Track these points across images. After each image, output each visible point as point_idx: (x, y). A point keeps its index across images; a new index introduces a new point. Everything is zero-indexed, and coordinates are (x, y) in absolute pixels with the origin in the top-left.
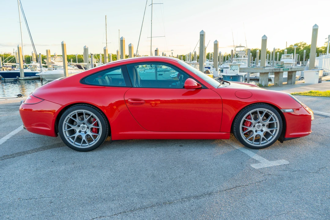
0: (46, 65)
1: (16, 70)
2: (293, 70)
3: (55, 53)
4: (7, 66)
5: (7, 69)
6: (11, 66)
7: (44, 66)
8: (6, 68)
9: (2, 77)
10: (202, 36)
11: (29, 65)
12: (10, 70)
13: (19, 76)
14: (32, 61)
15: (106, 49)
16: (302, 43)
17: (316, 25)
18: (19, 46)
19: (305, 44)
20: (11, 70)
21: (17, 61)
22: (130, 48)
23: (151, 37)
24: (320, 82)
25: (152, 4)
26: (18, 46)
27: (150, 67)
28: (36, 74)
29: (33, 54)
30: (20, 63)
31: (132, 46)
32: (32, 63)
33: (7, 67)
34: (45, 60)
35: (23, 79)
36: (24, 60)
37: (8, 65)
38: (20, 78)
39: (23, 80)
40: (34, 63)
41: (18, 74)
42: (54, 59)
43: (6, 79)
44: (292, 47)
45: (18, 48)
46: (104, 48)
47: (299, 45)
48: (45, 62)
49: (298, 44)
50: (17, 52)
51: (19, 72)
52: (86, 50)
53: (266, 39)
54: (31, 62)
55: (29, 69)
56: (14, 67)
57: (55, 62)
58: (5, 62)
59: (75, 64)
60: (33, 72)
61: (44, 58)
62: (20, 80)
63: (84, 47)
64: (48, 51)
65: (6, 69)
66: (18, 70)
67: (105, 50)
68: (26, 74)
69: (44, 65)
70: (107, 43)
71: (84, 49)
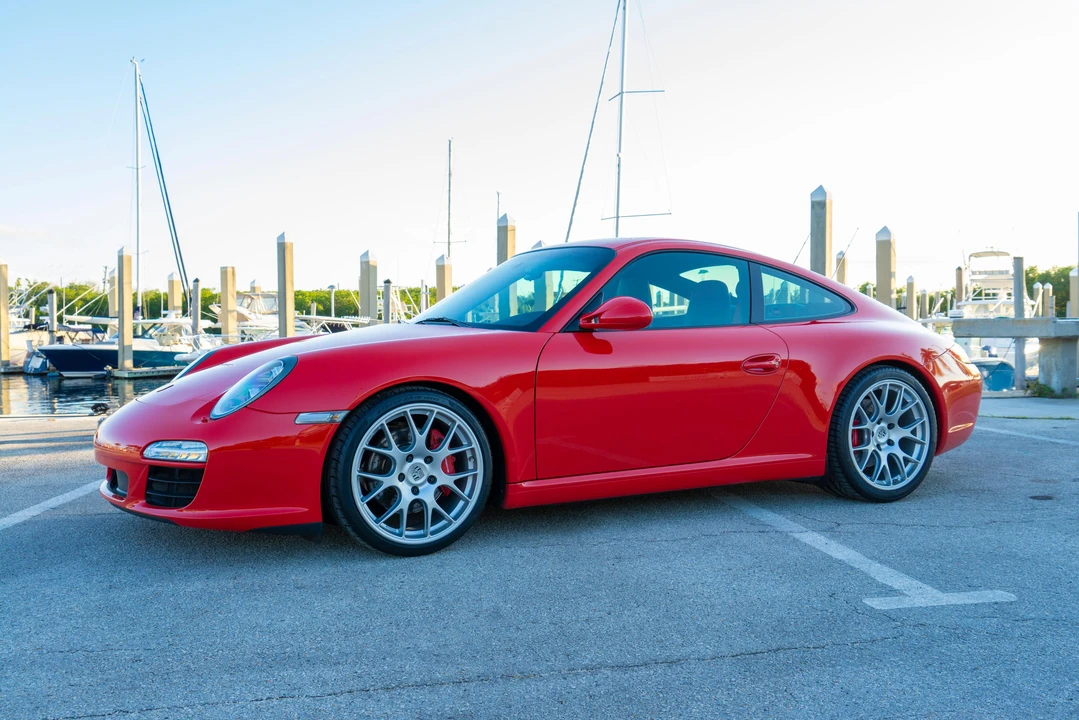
0: (218, 325)
1: (106, 343)
3: (254, 282)
4: (76, 326)
5: (77, 338)
6: (90, 327)
7: (209, 331)
8: (72, 334)
9: (52, 368)
11: (155, 324)
12: (86, 341)
13: (115, 366)
14: (166, 308)
15: (446, 262)
18: (125, 253)
20: (89, 340)
21: (114, 308)
23: (618, 216)
25: (621, 93)
26: (121, 251)
28: (177, 358)
29: (171, 283)
30: (120, 316)
32: (165, 316)
33: (77, 331)
34: (214, 308)
35: (126, 375)
36: (140, 305)
37: (79, 323)
38: (117, 373)
39: (125, 378)
40: (173, 318)
41: (111, 357)
42: (246, 305)
43: (66, 374)
45: (121, 258)
46: (436, 261)
48: (212, 312)
50: (116, 274)
51: (115, 347)
52: (368, 270)
54: (163, 312)
55: (151, 337)
56: (101, 332)
57: (252, 316)
58: (70, 311)
59: (325, 320)
60: (166, 349)
61: (209, 299)
62: (117, 378)
63: (362, 257)
64: (230, 270)
65: (72, 339)
66: (113, 343)
67: (441, 270)
68: (140, 358)
69: (208, 324)
70: (449, 243)
71: (361, 263)
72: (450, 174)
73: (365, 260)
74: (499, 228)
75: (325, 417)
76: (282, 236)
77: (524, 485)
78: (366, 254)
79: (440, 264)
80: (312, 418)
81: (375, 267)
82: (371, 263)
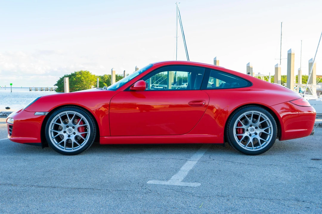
73: (248, 65)
74: (288, 54)
75: (42, 113)
76: (215, 58)
77: (105, 137)
79: (277, 67)
80: (38, 114)
82: (250, 67)
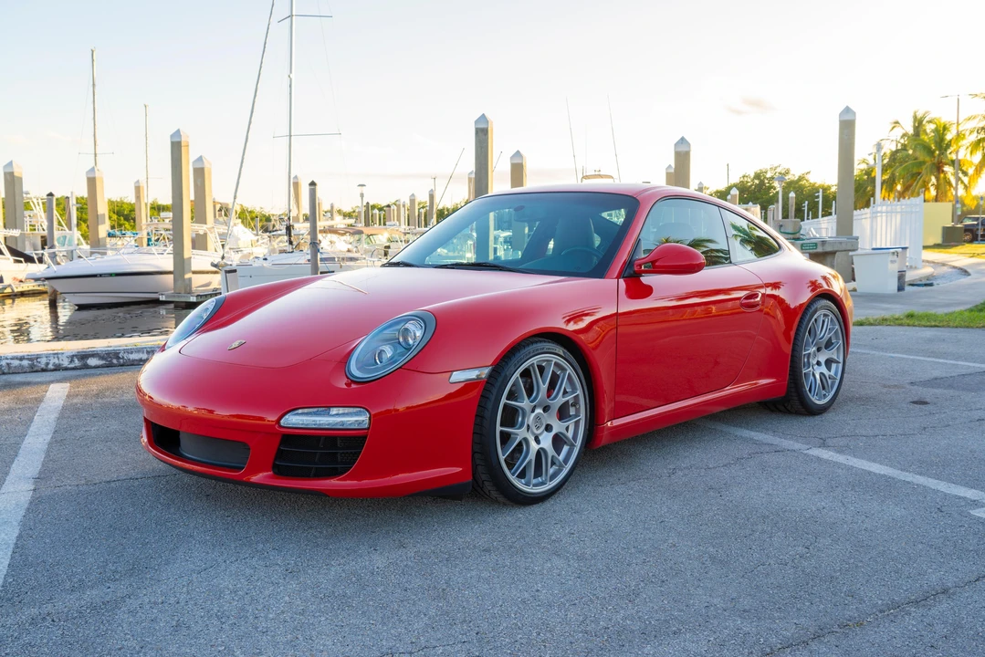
2: (828, 249)
10: (482, 134)
15: (97, 176)
16: (778, 170)
17: (847, 110)
19: (787, 172)
22: (200, 173)
23: (291, 136)
24: (900, 288)
25: (291, 16)
27: (287, 244)
31: (206, 166)
44: (747, 182)
46: (87, 173)
47: (769, 175)
49: (766, 172)
52: (12, 182)
53: (687, 150)
63: (5, 167)
67: (92, 182)
70: (95, 155)
71: (5, 174)
72: (94, 84)
73: (9, 170)
74: (173, 143)
78: (10, 164)
79: (91, 176)
81: (21, 179)
82: (16, 174)
